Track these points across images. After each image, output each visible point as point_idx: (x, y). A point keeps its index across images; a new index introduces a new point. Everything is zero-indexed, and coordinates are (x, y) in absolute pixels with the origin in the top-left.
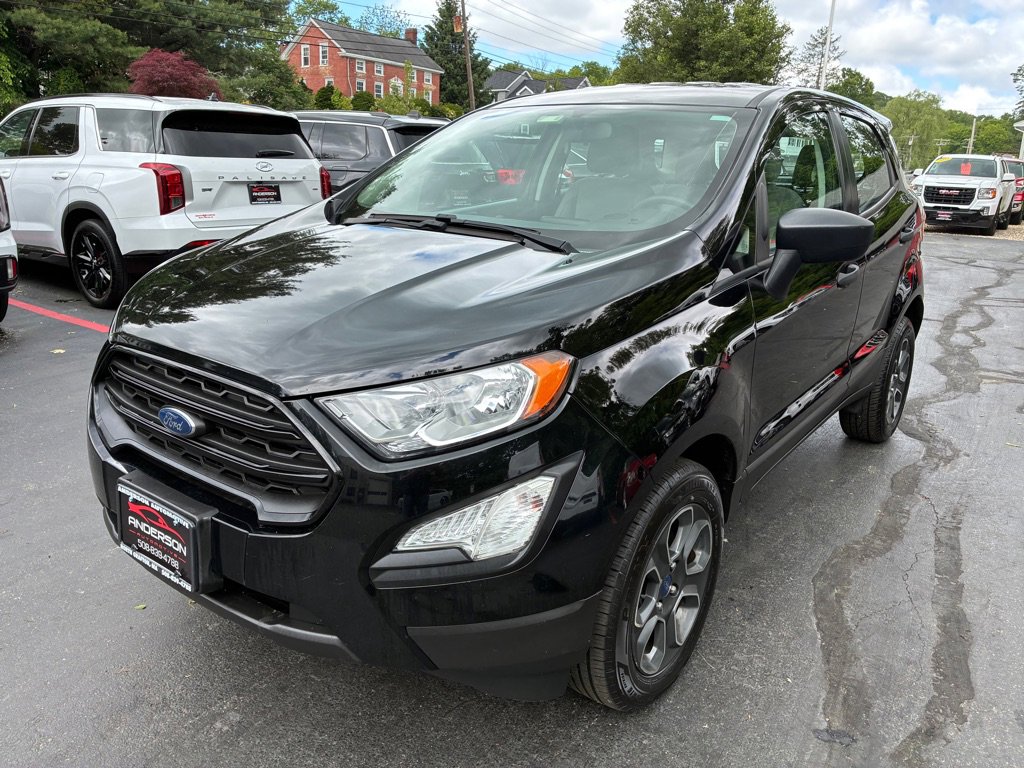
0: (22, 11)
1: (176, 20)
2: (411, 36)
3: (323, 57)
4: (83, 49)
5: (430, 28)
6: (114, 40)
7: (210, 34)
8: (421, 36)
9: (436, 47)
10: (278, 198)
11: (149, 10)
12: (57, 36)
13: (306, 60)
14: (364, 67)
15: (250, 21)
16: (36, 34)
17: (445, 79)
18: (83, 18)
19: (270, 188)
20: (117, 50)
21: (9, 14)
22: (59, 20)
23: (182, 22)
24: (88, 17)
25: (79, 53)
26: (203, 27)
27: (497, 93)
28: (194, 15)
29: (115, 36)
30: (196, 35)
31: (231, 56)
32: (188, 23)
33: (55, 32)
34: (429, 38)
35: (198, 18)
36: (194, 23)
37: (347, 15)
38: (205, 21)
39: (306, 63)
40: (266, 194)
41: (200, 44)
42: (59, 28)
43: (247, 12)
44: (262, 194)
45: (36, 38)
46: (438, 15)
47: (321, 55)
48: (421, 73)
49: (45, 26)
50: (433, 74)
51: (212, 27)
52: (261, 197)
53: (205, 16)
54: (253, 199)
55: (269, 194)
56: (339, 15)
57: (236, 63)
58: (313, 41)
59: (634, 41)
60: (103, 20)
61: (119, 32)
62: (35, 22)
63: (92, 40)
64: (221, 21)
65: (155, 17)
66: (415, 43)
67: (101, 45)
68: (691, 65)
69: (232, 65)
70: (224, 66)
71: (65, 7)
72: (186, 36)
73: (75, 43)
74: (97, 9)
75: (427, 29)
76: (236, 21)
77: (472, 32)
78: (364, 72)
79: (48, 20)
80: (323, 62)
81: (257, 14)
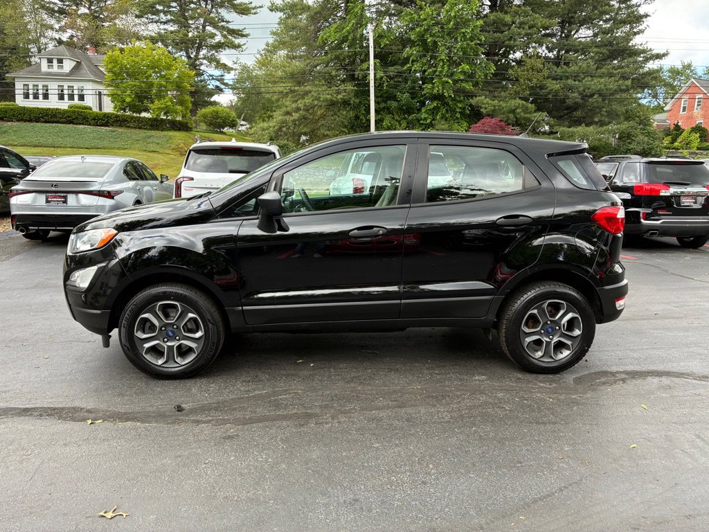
0: (478, 98)
1: (569, 94)
3: (698, 105)
6: (526, 110)
7: (590, 100)
11: (552, 90)
12: (494, 111)
13: (684, 108)
15: (622, 88)
16: (482, 110)
20: (526, 115)
21: (471, 100)
22: (496, 101)
23: (573, 95)
24: (514, 98)
26: (587, 96)
28: (581, 89)
29: (527, 108)
30: (581, 102)
31: (603, 113)
32: (576, 95)
33: (492, 108)
35: (584, 91)
36: (580, 94)
38: (588, 92)
39: (684, 111)
42: (494, 106)
43: (621, 82)
45: (482, 112)
47: (696, 104)
49: (487, 106)
51: (592, 96)
53: (589, 89)
58: (692, 96)
60: (522, 99)
61: (530, 105)
62: (482, 104)
63: (513, 111)
64: (599, 90)
65: (557, 92)
67: (518, 114)
70: (597, 120)
72: (574, 103)
73: (504, 114)
74: (521, 92)
79: (490, 102)
80: (697, 109)
81: (628, 82)
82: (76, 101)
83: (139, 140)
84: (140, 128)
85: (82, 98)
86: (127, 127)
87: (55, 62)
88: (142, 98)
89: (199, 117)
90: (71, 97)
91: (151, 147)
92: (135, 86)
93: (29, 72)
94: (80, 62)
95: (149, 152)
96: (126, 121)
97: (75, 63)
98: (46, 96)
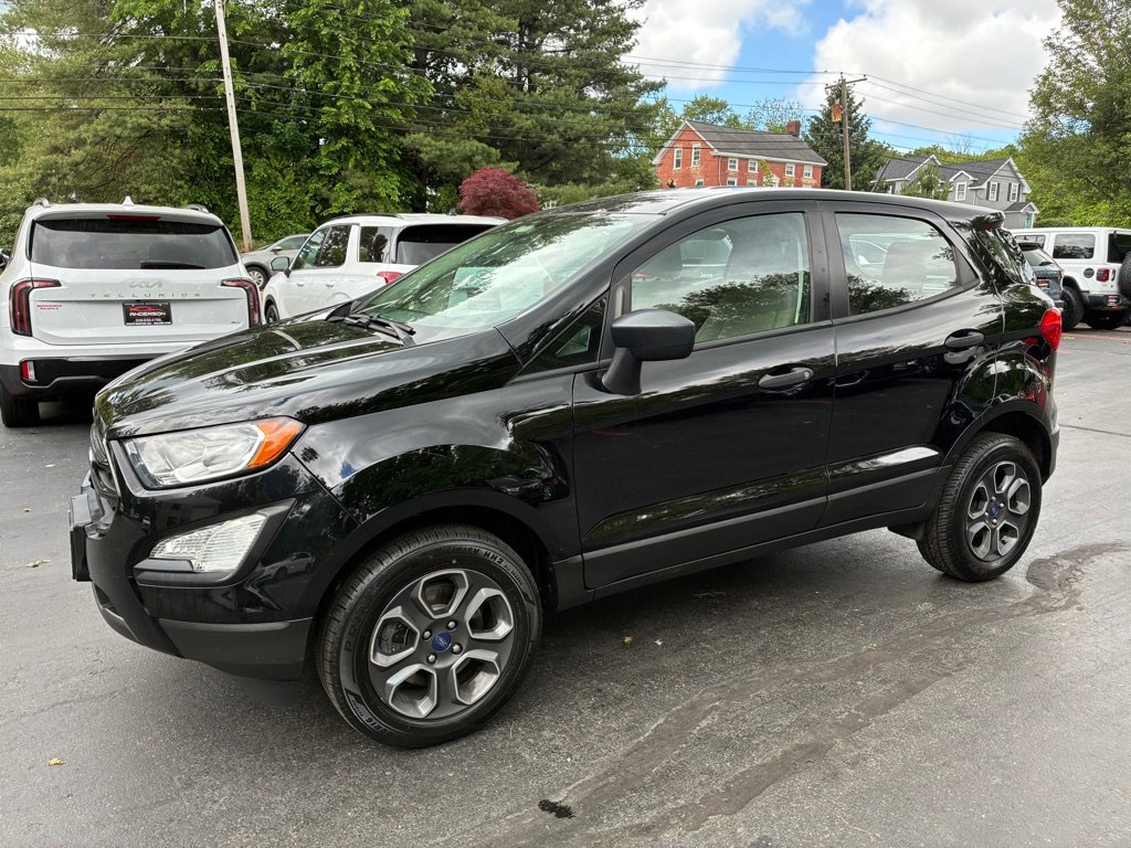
0: (413, 136)
1: (545, 135)
2: (793, 129)
3: (695, 158)
4: (461, 167)
5: (816, 118)
6: (488, 157)
7: (575, 145)
8: (805, 128)
9: (822, 137)
11: (521, 128)
12: (440, 157)
13: (678, 162)
14: (737, 165)
16: (422, 155)
17: (830, 171)
18: (464, 139)
21: (401, 139)
22: (443, 142)
23: (551, 137)
24: (468, 138)
25: (458, 171)
26: (570, 140)
27: (893, 184)
28: (561, 129)
29: (489, 154)
30: (563, 148)
31: (593, 165)
32: (556, 137)
33: (438, 152)
34: (815, 129)
35: (565, 131)
36: (561, 136)
37: (736, 113)
38: (571, 134)
39: (678, 165)
41: (567, 155)
42: (441, 150)
43: (612, 121)
45: (422, 159)
46: (826, 104)
47: (693, 156)
48: (800, 167)
49: (429, 149)
50: (814, 167)
51: (577, 139)
53: (572, 129)
56: (728, 113)
57: (598, 171)
58: (687, 145)
59: (1045, 116)
60: (480, 140)
61: (493, 150)
62: (422, 146)
63: (469, 158)
64: (586, 132)
65: (527, 133)
66: (796, 135)
68: (1116, 139)
69: (594, 173)
70: (586, 175)
71: (449, 130)
72: (554, 150)
73: (455, 162)
74: (477, 130)
75: (813, 120)
76: (601, 131)
77: (866, 119)
78: (737, 170)
79: (433, 143)
80: (695, 163)
81: (622, 122)
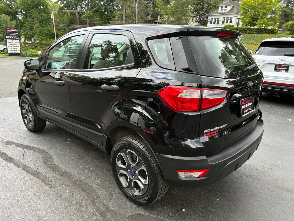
10: (287, 71)
19: (285, 67)
40: (282, 68)
44: (280, 68)
52: (280, 69)
54: (275, 69)
55: (284, 69)
82: (229, 23)
83: (247, 39)
84: (250, 33)
85: (231, 22)
86: (245, 33)
87: (224, 7)
88: (254, 19)
89: (284, 27)
90: (227, 22)
91: (252, 42)
92: (252, 14)
93: (214, 13)
94: (234, 6)
95: (250, 44)
96: (245, 30)
97: (232, 7)
98: (218, 23)
